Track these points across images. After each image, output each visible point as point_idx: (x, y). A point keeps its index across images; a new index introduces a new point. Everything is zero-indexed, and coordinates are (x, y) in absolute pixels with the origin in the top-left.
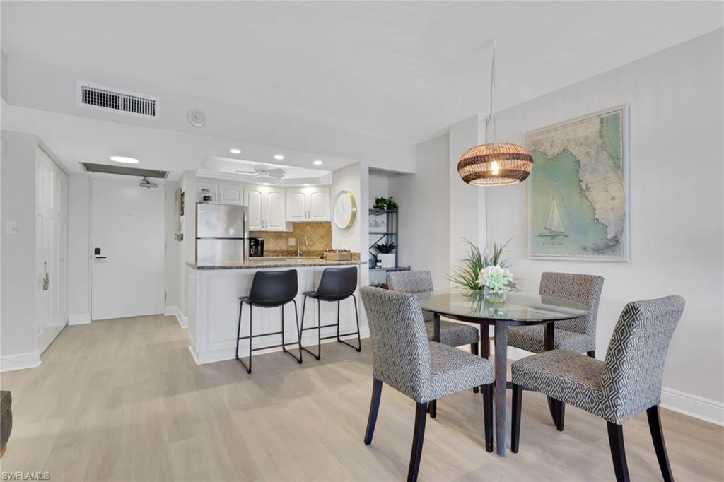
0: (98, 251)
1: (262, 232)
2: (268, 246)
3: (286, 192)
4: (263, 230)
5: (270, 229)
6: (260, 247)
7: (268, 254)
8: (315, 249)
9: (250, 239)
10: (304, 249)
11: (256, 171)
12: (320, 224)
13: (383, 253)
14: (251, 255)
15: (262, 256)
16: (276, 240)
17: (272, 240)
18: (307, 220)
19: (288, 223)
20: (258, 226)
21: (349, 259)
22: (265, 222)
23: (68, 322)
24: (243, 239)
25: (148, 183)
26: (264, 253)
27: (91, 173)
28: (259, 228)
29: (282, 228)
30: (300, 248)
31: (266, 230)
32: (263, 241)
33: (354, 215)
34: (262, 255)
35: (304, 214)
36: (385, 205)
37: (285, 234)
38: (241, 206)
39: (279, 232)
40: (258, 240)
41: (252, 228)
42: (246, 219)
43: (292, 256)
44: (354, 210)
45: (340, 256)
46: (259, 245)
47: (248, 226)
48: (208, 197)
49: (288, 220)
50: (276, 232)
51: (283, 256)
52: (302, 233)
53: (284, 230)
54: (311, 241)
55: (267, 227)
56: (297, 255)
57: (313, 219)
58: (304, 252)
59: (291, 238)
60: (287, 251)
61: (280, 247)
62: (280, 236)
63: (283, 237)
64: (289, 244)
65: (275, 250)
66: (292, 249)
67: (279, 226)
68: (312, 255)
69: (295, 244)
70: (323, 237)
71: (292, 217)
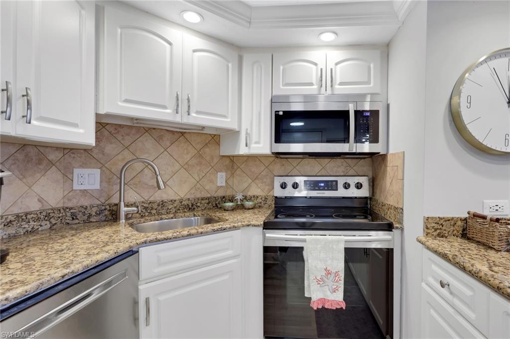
8: (165, 198)
59: (83, 165)
60: (65, 209)
61: (40, 200)
62: (40, 162)
63: (51, 163)
64: (76, 187)
65: (16, 210)
66: (86, 202)
67: (76, 125)
68: (159, 214)
69: (97, 186)
70: (186, 167)
71: (126, 101)
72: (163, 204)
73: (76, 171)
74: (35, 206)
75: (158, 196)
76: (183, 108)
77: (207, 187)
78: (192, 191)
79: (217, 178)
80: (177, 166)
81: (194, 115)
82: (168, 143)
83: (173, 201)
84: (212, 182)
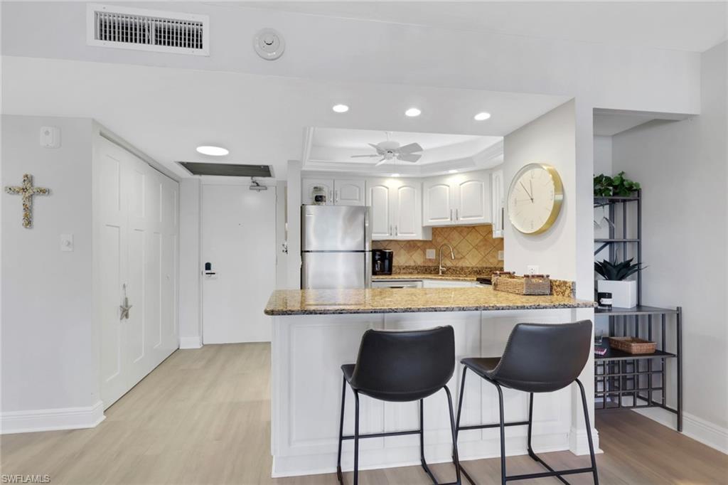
0: (208, 266)
1: (391, 241)
2: (400, 260)
3: (422, 185)
4: (391, 238)
5: (400, 237)
6: (387, 262)
7: (398, 271)
8: (464, 265)
9: (374, 252)
10: (449, 264)
11: (381, 152)
12: (472, 228)
13: (610, 278)
14: (374, 273)
15: (390, 274)
16: (408, 253)
17: (403, 251)
18: (454, 223)
19: (425, 228)
20: (386, 233)
21: (548, 292)
22: (393, 227)
23: (179, 346)
24: (364, 251)
25: (258, 185)
26: (394, 269)
27: (197, 177)
28: (386, 236)
29: (418, 235)
30: (442, 263)
31: (395, 238)
32: (391, 254)
33: (558, 209)
34: (390, 272)
35: (448, 215)
36: (611, 188)
37: (421, 243)
38: (362, 207)
39: (413, 241)
40: (386, 252)
41: (376, 237)
42: (367, 225)
43: (430, 273)
44: (560, 197)
45: (529, 285)
46: (386, 259)
47: (371, 233)
48: (321, 197)
49: (424, 225)
50: (409, 241)
51: (418, 273)
52: (446, 242)
53: (421, 239)
54: (459, 253)
55: (396, 234)
56: (438, 273)
57: (463, 221)
58: (449, 269)
59: (430, 248)
60: (424, 266)
61: (415, 262)
62: (414, 247)
63: (419, 247)
64: (427, 257)
65: (407, 265)
66: (431, 264)
67: (412, 233)
68: (460, 274)
69: (434, 258)
70: (477, 247)
71: (432, 219)
72: (462, 269)
73: (428, 250)
74: (412, 264)
75: (461, 264)
76: (454, 217)
77: (491, 261)
78: (481, 262)
79: (498, 254)
80: (471, 247)
81: (461, 219)
82: (465, 234)
83: (468, 268)
84: (494, 257)
